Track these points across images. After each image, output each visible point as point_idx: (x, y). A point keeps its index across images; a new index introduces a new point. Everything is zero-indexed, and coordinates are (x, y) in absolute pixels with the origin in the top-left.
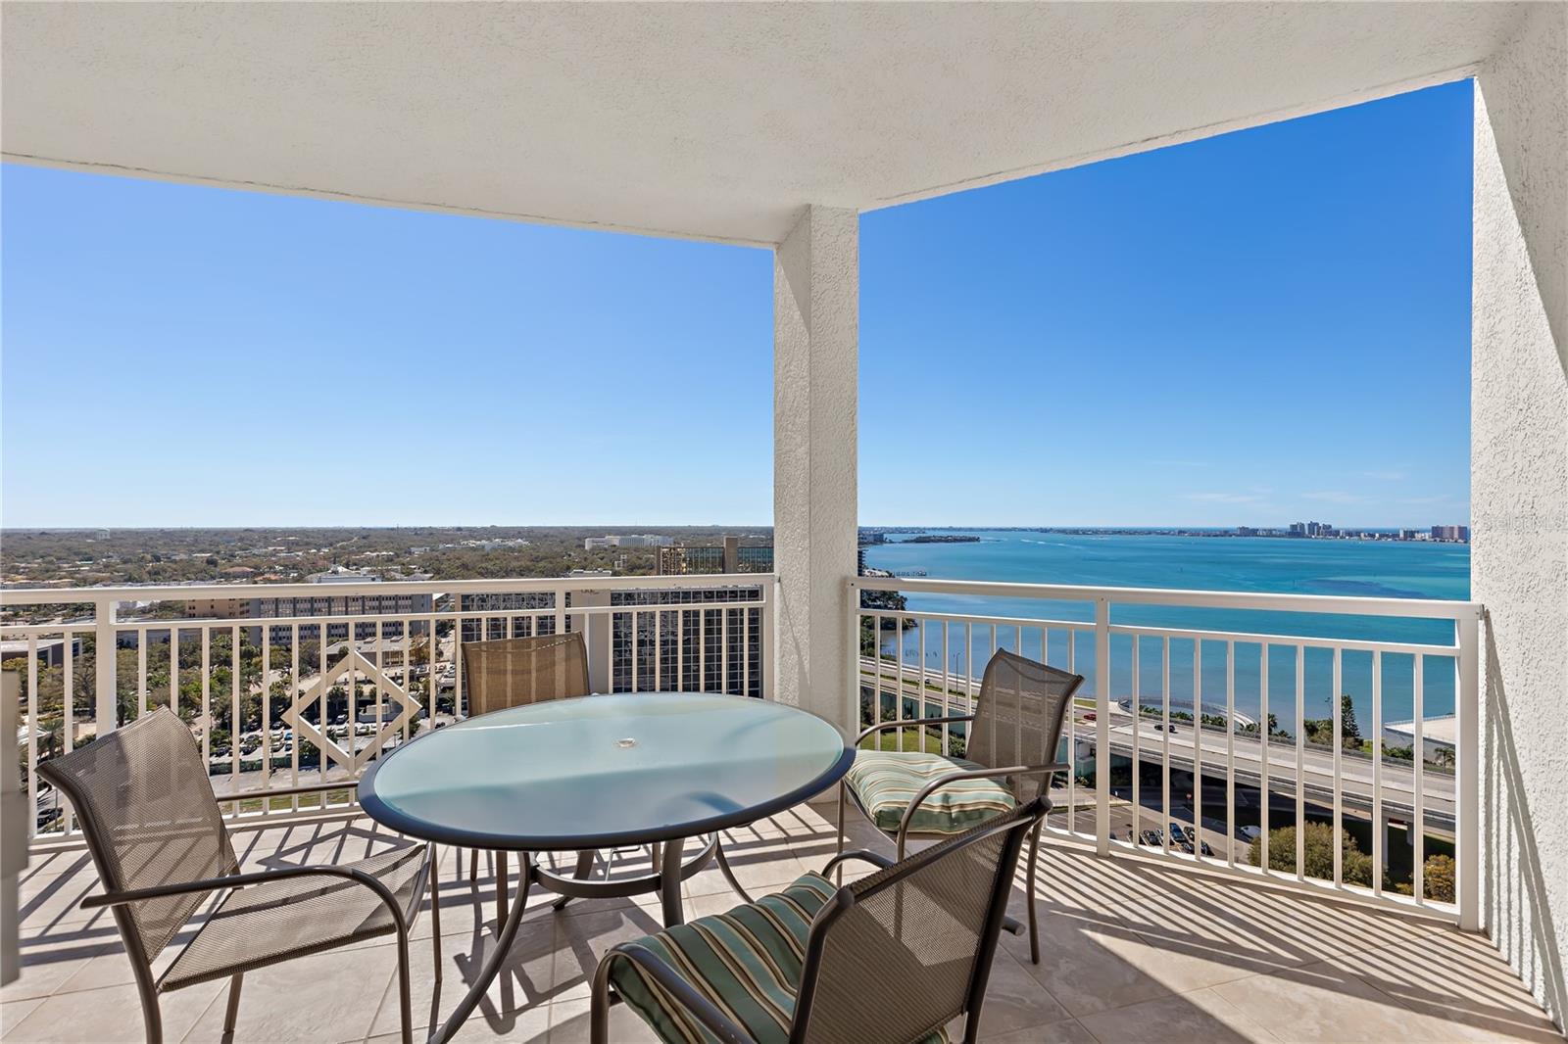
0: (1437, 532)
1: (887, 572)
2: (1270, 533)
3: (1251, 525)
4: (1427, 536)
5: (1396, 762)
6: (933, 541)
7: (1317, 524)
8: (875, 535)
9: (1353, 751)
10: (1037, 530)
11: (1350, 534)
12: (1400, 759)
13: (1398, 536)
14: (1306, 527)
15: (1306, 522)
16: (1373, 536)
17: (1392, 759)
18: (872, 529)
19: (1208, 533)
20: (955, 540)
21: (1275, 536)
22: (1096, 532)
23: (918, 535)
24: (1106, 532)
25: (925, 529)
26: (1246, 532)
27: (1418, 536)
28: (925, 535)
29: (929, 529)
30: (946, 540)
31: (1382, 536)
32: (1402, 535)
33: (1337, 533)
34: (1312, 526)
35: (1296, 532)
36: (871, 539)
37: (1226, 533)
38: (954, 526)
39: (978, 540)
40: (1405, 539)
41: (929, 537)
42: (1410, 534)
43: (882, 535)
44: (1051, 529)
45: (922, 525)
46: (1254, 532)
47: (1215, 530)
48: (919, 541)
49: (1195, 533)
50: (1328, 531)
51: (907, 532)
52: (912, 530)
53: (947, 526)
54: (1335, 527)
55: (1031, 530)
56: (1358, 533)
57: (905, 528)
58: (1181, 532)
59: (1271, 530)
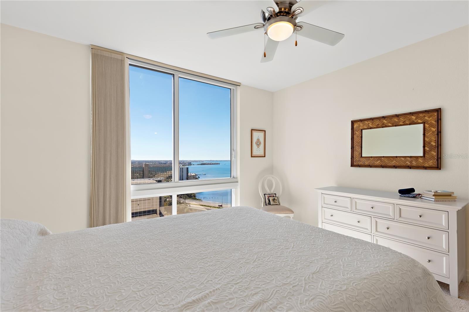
1: (195, 174)
6: (206, 164)
18: (187, 161)
20: (213, 164)
23: (202, 163)
25: (203, 161)
28: (203, 163)
29: (204, 161)
30: (210, 164)
36: (187, 164)
38: (212, 160)
39: (219, 164)
43: (190, 163)
45: (202, 160)
51: (198, 162)
52: (200, 161)
53: (210, 160)
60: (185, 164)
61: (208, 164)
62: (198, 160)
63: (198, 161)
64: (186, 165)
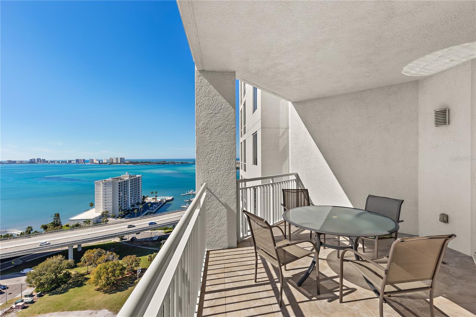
0: (77, 161)
2: (21, 162)
3: (13, 160)
4: (75, 162)
5: (74, 229)
7: (40, 159)
9: (61, 230)
11: (52, 162)
12: (75, 228)
13: (67, 162)
14: (36, 160)
15: (36, 158)
16: (59, 162)
17: (72, 228)
21: (23, 163)
26: (10, 162)
27: (72, 162)
31: (62, 162)
32: (68, 162)
33: (47, 162)
34: (38, 159)
35: (32, 162)
40: (69, 163)
42: (70, 161)
46: (14, 162)
50: (44, 161)
54: (46, 160)
56: (54, 162)
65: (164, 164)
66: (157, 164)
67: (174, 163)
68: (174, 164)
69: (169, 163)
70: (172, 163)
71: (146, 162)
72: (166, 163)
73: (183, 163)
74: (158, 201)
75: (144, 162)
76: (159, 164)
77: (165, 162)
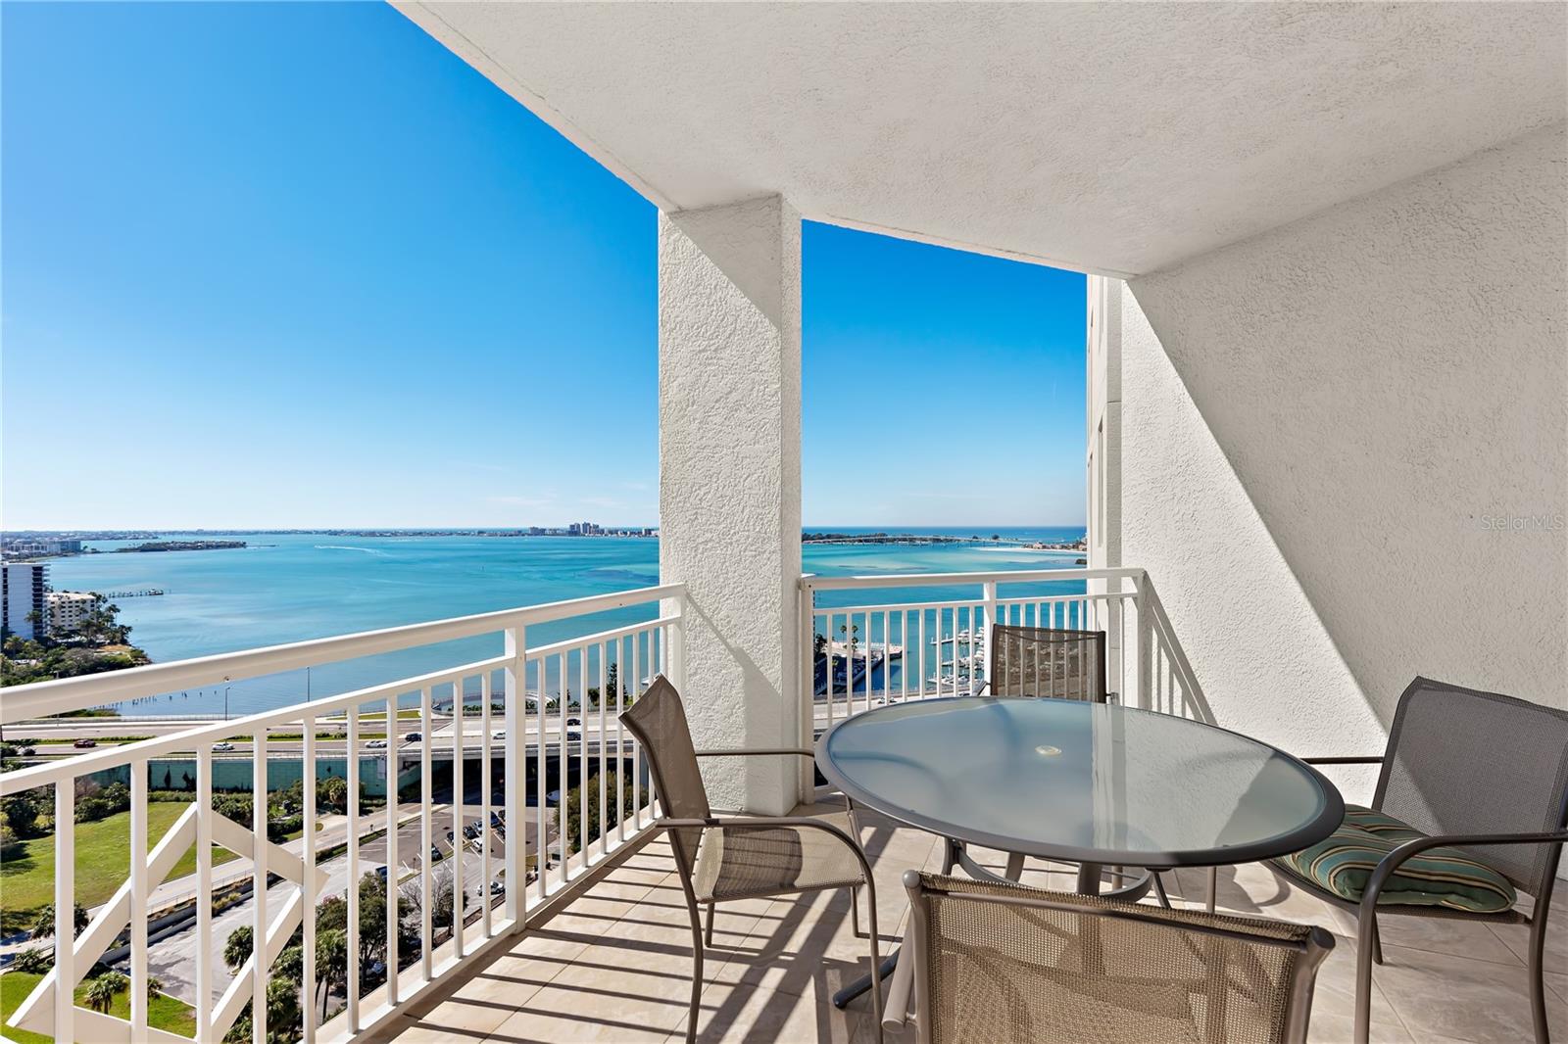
1: (94, 594)
2: (554, 532)
3: (540, 526)
6: (172, 549)
7: (589, 524)
8: (62, 543)
10: (325, 532)
11: (611, 532)
14: (581, 527)
15: (581, 523)
16: (625, 533)
18: (57, 534)
19: (505, 534)
20: (209, 547)
21: (558, 535)
22: (395, 534)
23: (146, 541)
24: (405, 534)
25: (156, 533)
26: (538, 532)
27: (653, 533)
29: (164, 533)
30: (194, 547)
31: (631, 533)
32: (644, 533)
33: (602, 531)
34: (586, 525)
35: (574, 531)
36: (56, 548)
37: (520, 533)
38: (206, 528)
39: (243, 545)
40: (646, 536)
41: (164, 544)
42: (649, 532)
43: (78, 542)
44: (342, 532)
46: (542, 532)
47: (512, 530)
48: (144, 549)
49: (493, 533)
50: (597, 530)
51: (125, 538)
52: (135, 536)
53: (195, 529)
54: (601, 527)
55: (317, 532)
56: (617, 532)
57: (121, 533)
58: (481, 532)
59: (555, 530)
60: (37, 548)
61: (183, 547)
62: (125, 529)
63: (130, 533)
64: (44, 555)
65: (880, 541)
66: (861, 541)
67: (911, 540)
68: (912, 543)
69: (895, 540)
70: (905, 540)
71: (829, 537)
72: (888, 540)
73: (938, 540)
74: (859, 655)
75: (824, 535)
76: (866, 541)
77: (884, 535)
